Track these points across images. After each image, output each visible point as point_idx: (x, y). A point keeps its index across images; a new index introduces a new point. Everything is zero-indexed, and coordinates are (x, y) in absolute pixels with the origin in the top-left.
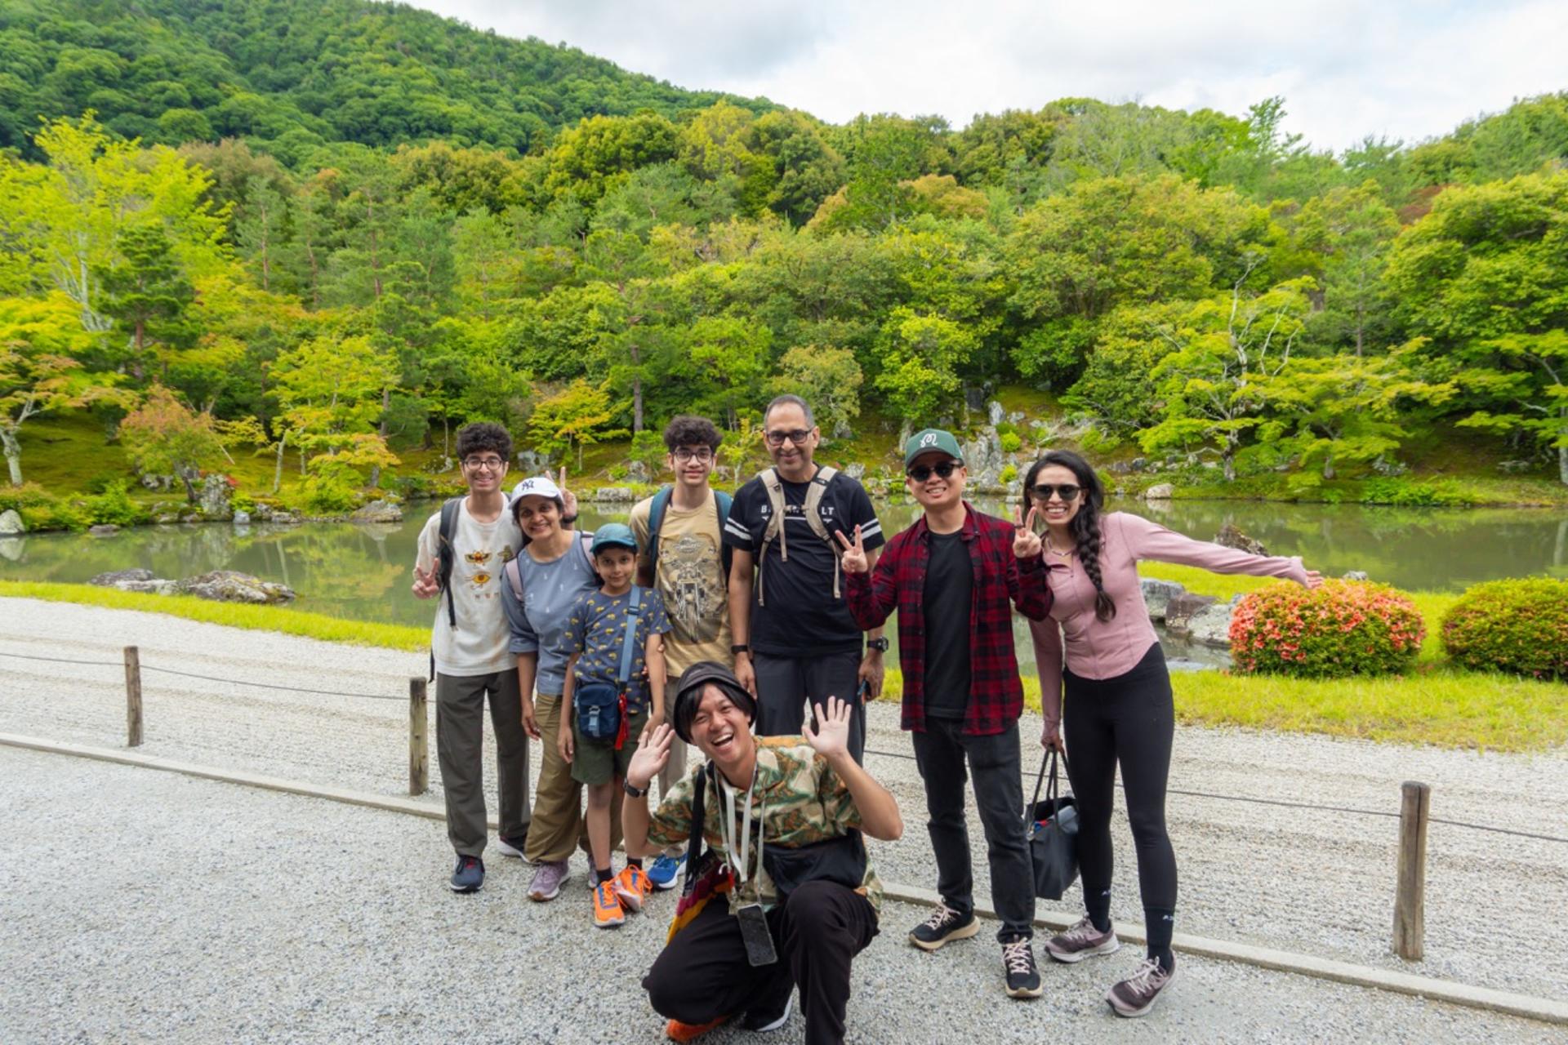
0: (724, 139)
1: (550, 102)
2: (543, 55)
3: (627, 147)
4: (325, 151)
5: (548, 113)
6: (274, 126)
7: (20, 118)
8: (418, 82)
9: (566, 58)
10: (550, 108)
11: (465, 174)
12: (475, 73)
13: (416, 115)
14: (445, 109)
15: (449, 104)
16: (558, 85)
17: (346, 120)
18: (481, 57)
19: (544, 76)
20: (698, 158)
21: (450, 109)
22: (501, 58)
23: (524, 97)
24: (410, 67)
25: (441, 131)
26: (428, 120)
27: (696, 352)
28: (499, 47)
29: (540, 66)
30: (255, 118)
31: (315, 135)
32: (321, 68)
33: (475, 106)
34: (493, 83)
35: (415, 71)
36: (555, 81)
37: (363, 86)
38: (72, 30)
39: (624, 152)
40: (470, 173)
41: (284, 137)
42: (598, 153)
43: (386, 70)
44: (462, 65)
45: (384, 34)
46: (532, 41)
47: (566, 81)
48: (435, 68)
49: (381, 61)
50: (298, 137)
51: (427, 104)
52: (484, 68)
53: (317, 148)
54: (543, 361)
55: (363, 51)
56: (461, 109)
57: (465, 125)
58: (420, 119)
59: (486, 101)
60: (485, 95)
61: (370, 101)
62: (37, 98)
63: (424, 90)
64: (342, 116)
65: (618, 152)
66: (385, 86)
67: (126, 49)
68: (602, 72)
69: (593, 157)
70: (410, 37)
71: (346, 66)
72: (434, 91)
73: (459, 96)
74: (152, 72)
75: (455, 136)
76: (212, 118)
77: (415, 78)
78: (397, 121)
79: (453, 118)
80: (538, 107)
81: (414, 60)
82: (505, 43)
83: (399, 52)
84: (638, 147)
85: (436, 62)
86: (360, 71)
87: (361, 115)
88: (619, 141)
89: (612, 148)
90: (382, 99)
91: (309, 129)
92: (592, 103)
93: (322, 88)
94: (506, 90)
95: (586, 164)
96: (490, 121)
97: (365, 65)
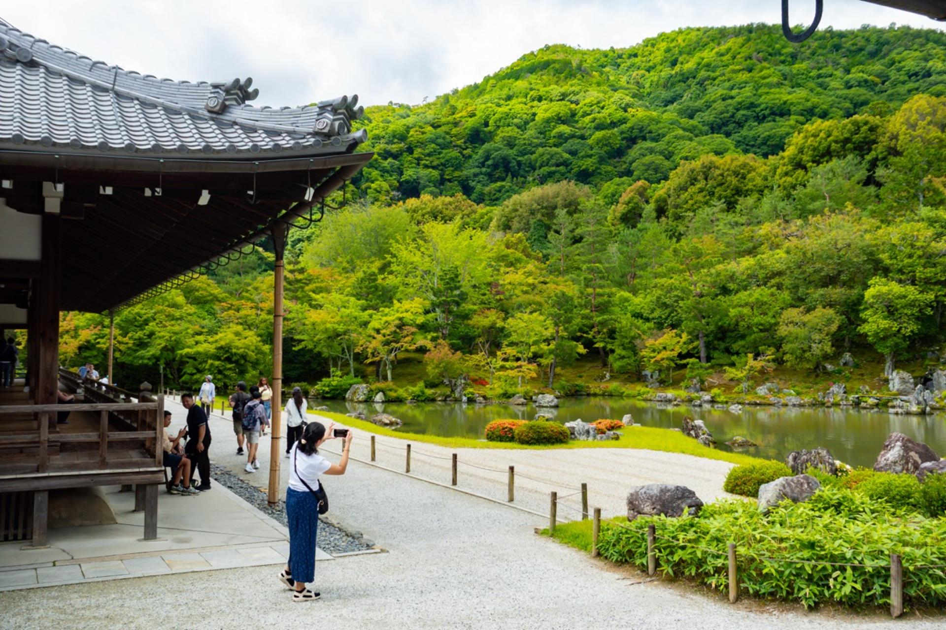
0: (916, 125)
1: (878, 76)
2: (874, 39)
3: (836, 142)
4: (694, 144)
5: (876, 85)
6: (660, 132)
7: (515, 153)
8: (767, 80)
9: (895, 36)
10: (877, 80)
11: (722, 175)
12: (815, 65)
13: (763, 106)
14: (785, 97)
15: (789, 93)
16: (887, 60)
17: (711, 118)
18: (820, 51)
19: (873, 55)
20: (894, 141)
21: (790, 97)
22: (837, 48)
23: (856, 74)
24: (761, 71)
25: (782, 115)
26: (772, 108)
27: (733, 312)
28: (836, 40)
29: (871, 47)
30: (649, 128)
31: (687, 134)
32: (698, 83)
33: (812, 90)
34: (829, 70)
35: (765, 72)
36: (883, 57)
37: (725, 92)
38: (547, 92)
39: (834, 146)
40: (726, 174)
41: (667, 138)
42: (814, 149)
43: (744, 76)
44: (803, 60)
45: (743, 49)
46: (865, 29)
47: (893, 55)
48: (781, 67)
49: (740, 71)
50: (675, 137)
51: (772, 96)
52: (822, 58)
53: (688, 142)
54: (663, 317)
55: (727, 66)
56: (797, 96)
57: (801, 107)
58: (766, 109)
59: (821, 85)
60: (820, 80)
61: (729, 101)
62: (524, 139)
63: (770, 86)
64: (708, 116)
65: (829, 146)
66: (741, 88)
67: (574, 98)
68: (928, 40)
69: (810, 153)
70: (764, 48)
71: (714, 79)
72: (779, 85)
73: (799, 85)
74: (588, 109)
75: (793, 117)
76: (622, 133)
77: (764, 78)
78: (749, 113)
79: (792, 104)
80: (866, 81)
81: (765, 64)
82: (841, 35)
83: (755, 61)
84: (847, 141)
85: (783, 62)
86: (724, 81)
87: (722, 113)
88: (831, 138)
89: (825, 144)
90: (738, 99)
91: (684, 129)
92: (917, 69)
93: (698, 97)
94: (838, 73)
95: (805, 158)
96: (822, 100)
97: (728, 76)
